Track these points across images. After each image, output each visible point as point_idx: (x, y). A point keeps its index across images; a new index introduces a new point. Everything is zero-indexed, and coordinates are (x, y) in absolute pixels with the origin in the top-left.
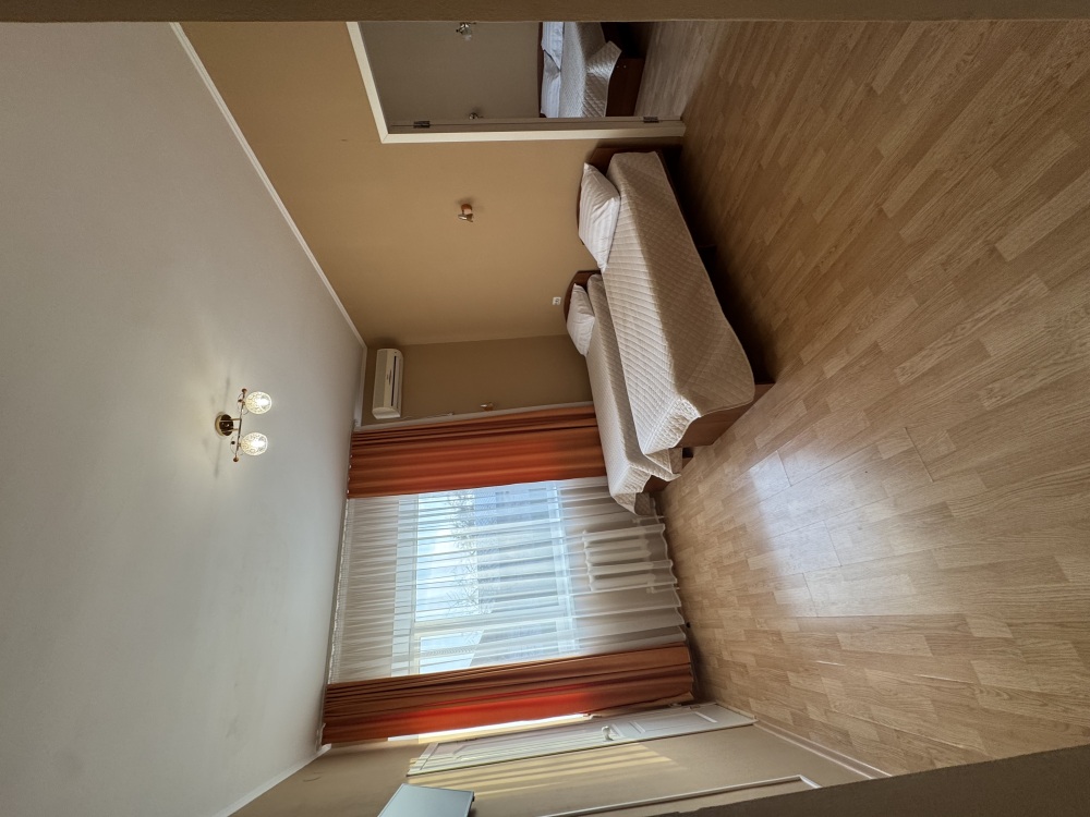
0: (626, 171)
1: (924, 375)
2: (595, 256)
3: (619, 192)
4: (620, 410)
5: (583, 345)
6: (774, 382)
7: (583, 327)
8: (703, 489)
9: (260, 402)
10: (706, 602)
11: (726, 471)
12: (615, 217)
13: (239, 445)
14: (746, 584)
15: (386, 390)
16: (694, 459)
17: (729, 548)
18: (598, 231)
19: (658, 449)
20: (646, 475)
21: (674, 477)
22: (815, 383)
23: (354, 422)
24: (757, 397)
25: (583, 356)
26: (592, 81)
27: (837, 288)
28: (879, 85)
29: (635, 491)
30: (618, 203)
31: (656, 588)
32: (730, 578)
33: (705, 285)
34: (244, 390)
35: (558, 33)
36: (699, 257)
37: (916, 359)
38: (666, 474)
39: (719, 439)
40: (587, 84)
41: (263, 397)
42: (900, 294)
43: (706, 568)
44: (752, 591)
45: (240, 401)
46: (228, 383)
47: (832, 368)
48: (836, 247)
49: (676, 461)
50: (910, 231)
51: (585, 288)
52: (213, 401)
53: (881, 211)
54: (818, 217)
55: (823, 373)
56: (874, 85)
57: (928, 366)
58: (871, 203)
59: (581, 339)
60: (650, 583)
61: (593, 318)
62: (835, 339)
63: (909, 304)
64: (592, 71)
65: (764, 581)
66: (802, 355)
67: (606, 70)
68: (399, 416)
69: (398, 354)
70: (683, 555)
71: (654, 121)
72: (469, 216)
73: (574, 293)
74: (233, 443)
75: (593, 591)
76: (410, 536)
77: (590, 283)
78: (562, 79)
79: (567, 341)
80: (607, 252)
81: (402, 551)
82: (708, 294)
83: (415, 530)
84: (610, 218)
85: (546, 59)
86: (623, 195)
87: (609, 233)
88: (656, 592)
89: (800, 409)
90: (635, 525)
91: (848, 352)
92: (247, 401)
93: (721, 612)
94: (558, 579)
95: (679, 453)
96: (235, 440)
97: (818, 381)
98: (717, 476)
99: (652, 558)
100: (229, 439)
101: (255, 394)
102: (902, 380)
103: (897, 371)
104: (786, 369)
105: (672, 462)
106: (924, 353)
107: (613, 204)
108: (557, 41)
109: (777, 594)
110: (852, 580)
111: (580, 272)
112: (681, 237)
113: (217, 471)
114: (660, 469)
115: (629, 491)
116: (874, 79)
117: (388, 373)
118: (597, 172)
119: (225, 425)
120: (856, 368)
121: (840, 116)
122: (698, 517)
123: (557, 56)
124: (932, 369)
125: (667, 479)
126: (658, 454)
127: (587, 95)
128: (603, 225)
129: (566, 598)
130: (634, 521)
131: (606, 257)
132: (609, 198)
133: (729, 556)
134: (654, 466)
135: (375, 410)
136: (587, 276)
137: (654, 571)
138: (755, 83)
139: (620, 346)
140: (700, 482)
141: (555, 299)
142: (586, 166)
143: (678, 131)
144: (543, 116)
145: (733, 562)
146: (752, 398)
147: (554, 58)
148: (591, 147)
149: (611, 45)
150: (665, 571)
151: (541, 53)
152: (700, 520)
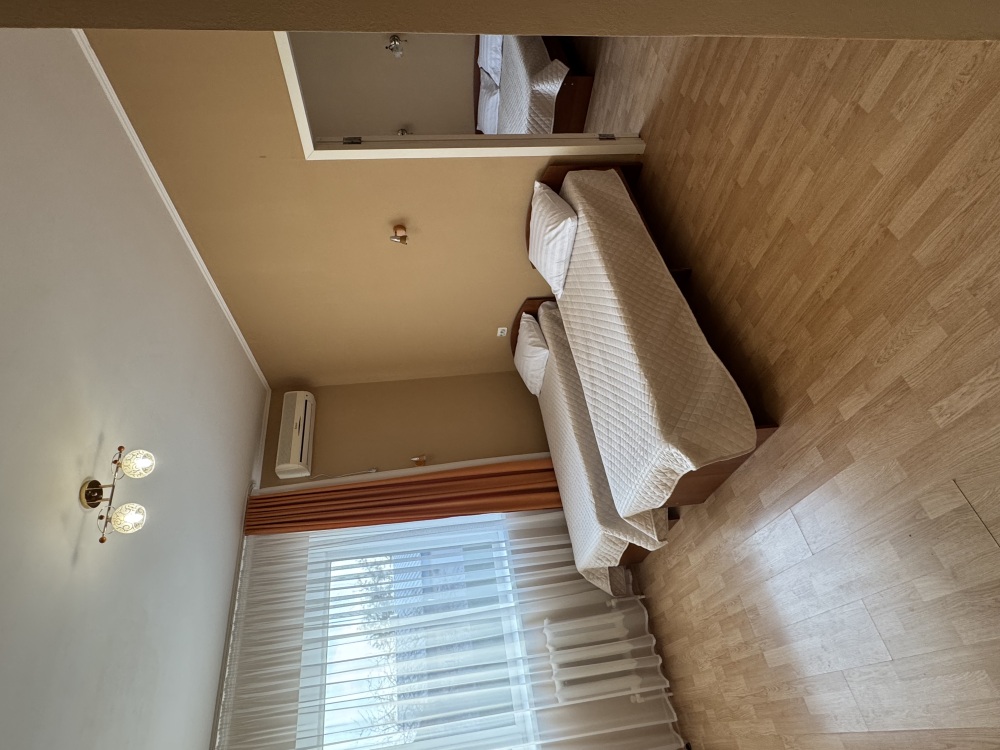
0: (583, 189)
1: (967, 415)
2: (548, 281)
3: (576, 212)
4: (586, 462)
5: (534, 384)
6: (777, 426)
7: (535, 362)
8: (695, 559)
9: (140, 463)
10: (710, 713)
11: (725, 537)
12: (572, 239)
13: (109, 520)
14: (764, 687)
15: (294, 442)
16: (681, 520)
17: (736, 638)
18: (553, 253)
19: (640, 510)
20: (623, 543)
21: (659, 545)
22: (830, 427)
23: (251, 484)
24: (759, 443)
25: (535, 396)
26: (537, 99)
27: (844, 316)
28: (868, 102)
29: (609, 564)
30: (575, 223)
31: (643, 695)
32: (741, 680)
33: (684, 314)
34: (120, 448)
35: (496, 51)
36: (674, 282)
37: (954, 396)
38: (649, 541)
39: (712, 496)
40: (531, 101)
41: (145, 457)
42: (924, 322)
43: (708, 666)
44: (773, 696)
45: (115, 462)
46: (101, 439)
47: (849, 408)
48: (838, 270)
49: (661, 524)
50: (924, 253)
51: (536, 317)
52: (80, 462)
53: (887, 232)
54: (812, 238)
55: (838, 414)
56: (861, 104)
57: (971, 405)
58: (874, 223)
59: (532, 376)
60: (634, 687)
61: (547, 351)
62: (850, 373)
63: (936, 334)
64: (537, 88)
65: (788, 683)
66: (810, 392)
67: (552, 88)
68: (308, 474)
69: (310, 397)
70: (675, 648)
71: (611, 138)
72: (403, 239)
73: (523, 322)
74: (101, 517)
75: (561, 703)
76: (318, 634)
77: (541, 311)
78: (501, 96)
79: (515, 379)
80: (563, 277)
81: (308, 657)
82: (688, 323)
83: (326, 626)
84: (567, 239)
85: (484, 76)
86: (581, 215)
87: (565, 256)
88: (642, 700)
89: (815, 458)
90: (609, 609)
91: (867, 388)
92: (124, 462)
93: (734, 726)
94: (513, 688)
95: (664, 515)
96: (104, 514)
97: (834, 423)
98: (712, 543)
99: (635, 654)
100: (96, 511)
101: (135, 452)
102: (940, 422)
103: (933, 411)
104: (791, 411)
105: (657, 525)
106: (964, 389)
107: (569, 224)
108: (495, 59)
109: (808, 700)
110: (911, 679)
111: (529, 299)
112: (651, 259)
113: (75, 557)
114: (641, 535)
115: (602, 565)
116: (860, 97)
117: (296, 421)
118: (549, 190)
119: (92, 493)
120: (881, 408)
121: (826, 134)
122: (692, 596)
123: (496, 73)
124: (976, 409)
125: (650, 548)
126: (640, 517)
127: (532, 112)
128: (558, 247)
129: (526, 715)
130: (608, 604)
131: (562, 283)
132: (566, 218)
133: (738, 649)
134: (633, 532)
135: (279, 468)
136: (538, 302)
137: (639, 672)
138: (723, 100)
139: (583, 384)
140: (690, 550)
141: (500, 330)
142: (537, 184)
143: (638, 148)
144: (480, 132)
145: (744, 655)
146: (754, 445)
147: (493, 76)
148: (543, 165)
149: (558, 63)
150: (652, 671)
151: (477, 71)
152: (695, 600)
